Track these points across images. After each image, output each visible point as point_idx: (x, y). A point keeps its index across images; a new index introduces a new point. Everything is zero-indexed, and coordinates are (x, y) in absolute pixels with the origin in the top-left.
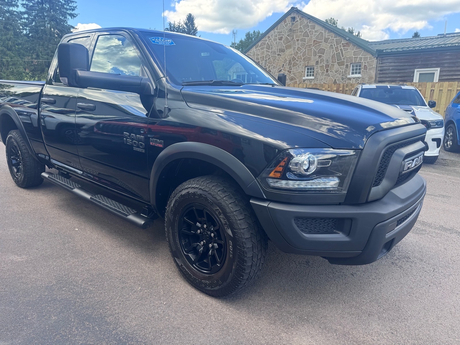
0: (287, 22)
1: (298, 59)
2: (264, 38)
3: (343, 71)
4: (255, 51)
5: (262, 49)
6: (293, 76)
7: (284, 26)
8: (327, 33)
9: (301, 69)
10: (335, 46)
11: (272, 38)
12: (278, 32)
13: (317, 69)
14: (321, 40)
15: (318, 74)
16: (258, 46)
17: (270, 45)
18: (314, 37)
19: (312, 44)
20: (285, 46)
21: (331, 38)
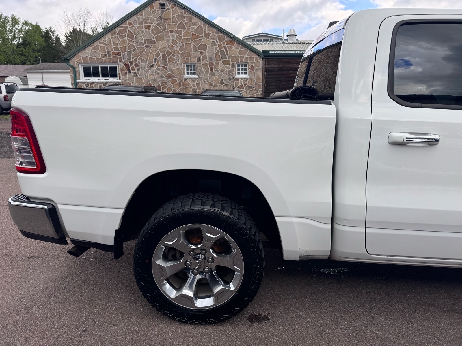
0: (155, 8)
1: (175, 54)
2: (124, 23)
3: (229, 71)
4: (111, 39)
5: (122, 37)
6: (171, 73)
7: (151, 12)
8: (207, 27)
9: (180, 66)
10: (217, 43)
11: (135, 25)
12: (144, 19)
13: (199, 66)
14: (201, 35)
15: (201, 72)
16: (115, 33)
17: (134, 34)
18: (191, 30)
19: (190, 38)
20: (154, 37)
21: (212, 34)
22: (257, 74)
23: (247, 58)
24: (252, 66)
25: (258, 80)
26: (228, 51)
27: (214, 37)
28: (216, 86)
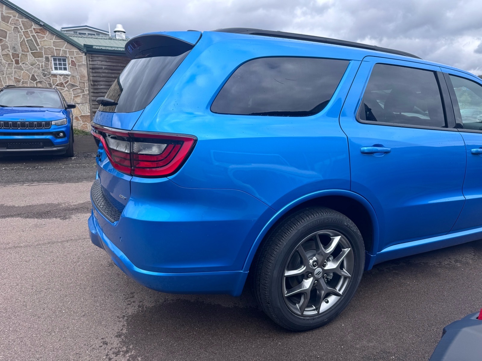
3: (42, 65)
10: (22, 30)
15: (2, 65)
21: (13, 18)
22: (81, 70)
23: (65, 52)
24: (72, 61)
25: (82, 77)
26: (39, 42)
27: (17, 22)
28: (26, 83)
